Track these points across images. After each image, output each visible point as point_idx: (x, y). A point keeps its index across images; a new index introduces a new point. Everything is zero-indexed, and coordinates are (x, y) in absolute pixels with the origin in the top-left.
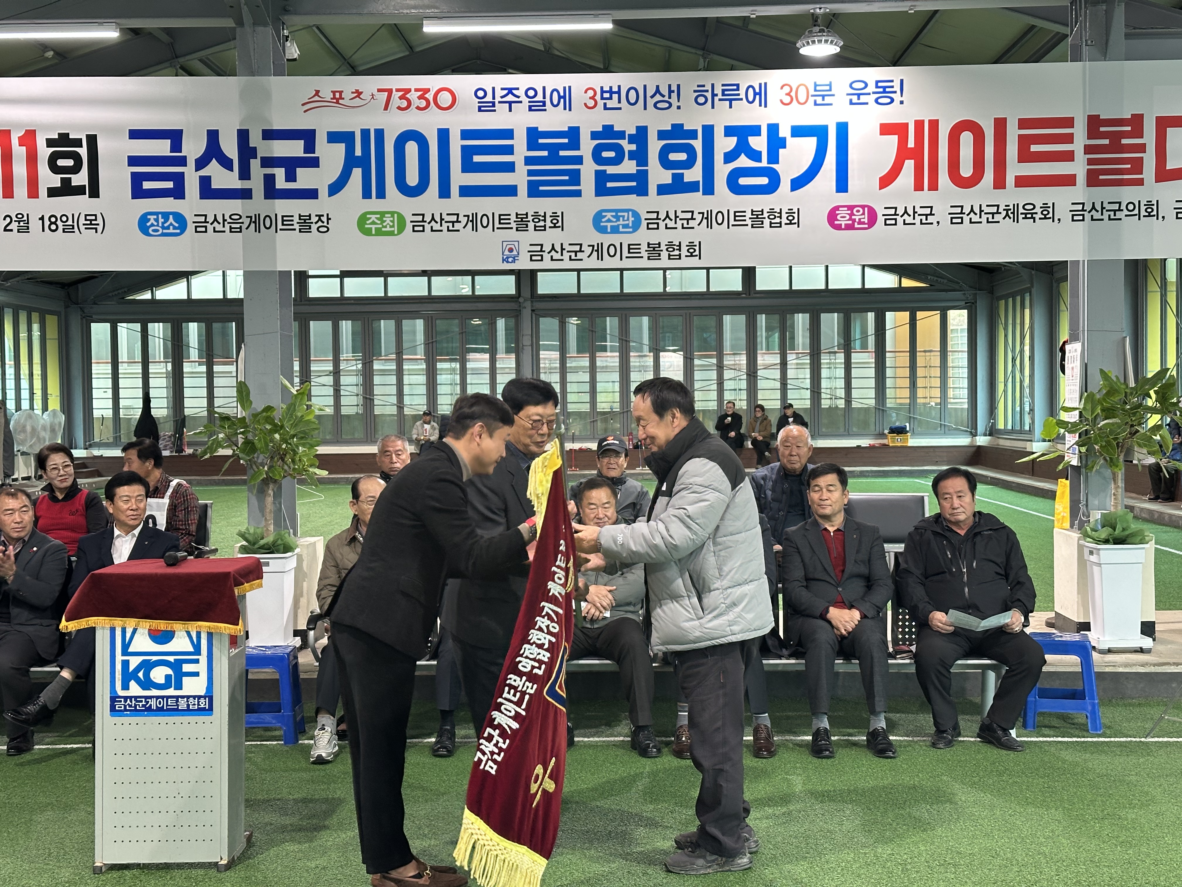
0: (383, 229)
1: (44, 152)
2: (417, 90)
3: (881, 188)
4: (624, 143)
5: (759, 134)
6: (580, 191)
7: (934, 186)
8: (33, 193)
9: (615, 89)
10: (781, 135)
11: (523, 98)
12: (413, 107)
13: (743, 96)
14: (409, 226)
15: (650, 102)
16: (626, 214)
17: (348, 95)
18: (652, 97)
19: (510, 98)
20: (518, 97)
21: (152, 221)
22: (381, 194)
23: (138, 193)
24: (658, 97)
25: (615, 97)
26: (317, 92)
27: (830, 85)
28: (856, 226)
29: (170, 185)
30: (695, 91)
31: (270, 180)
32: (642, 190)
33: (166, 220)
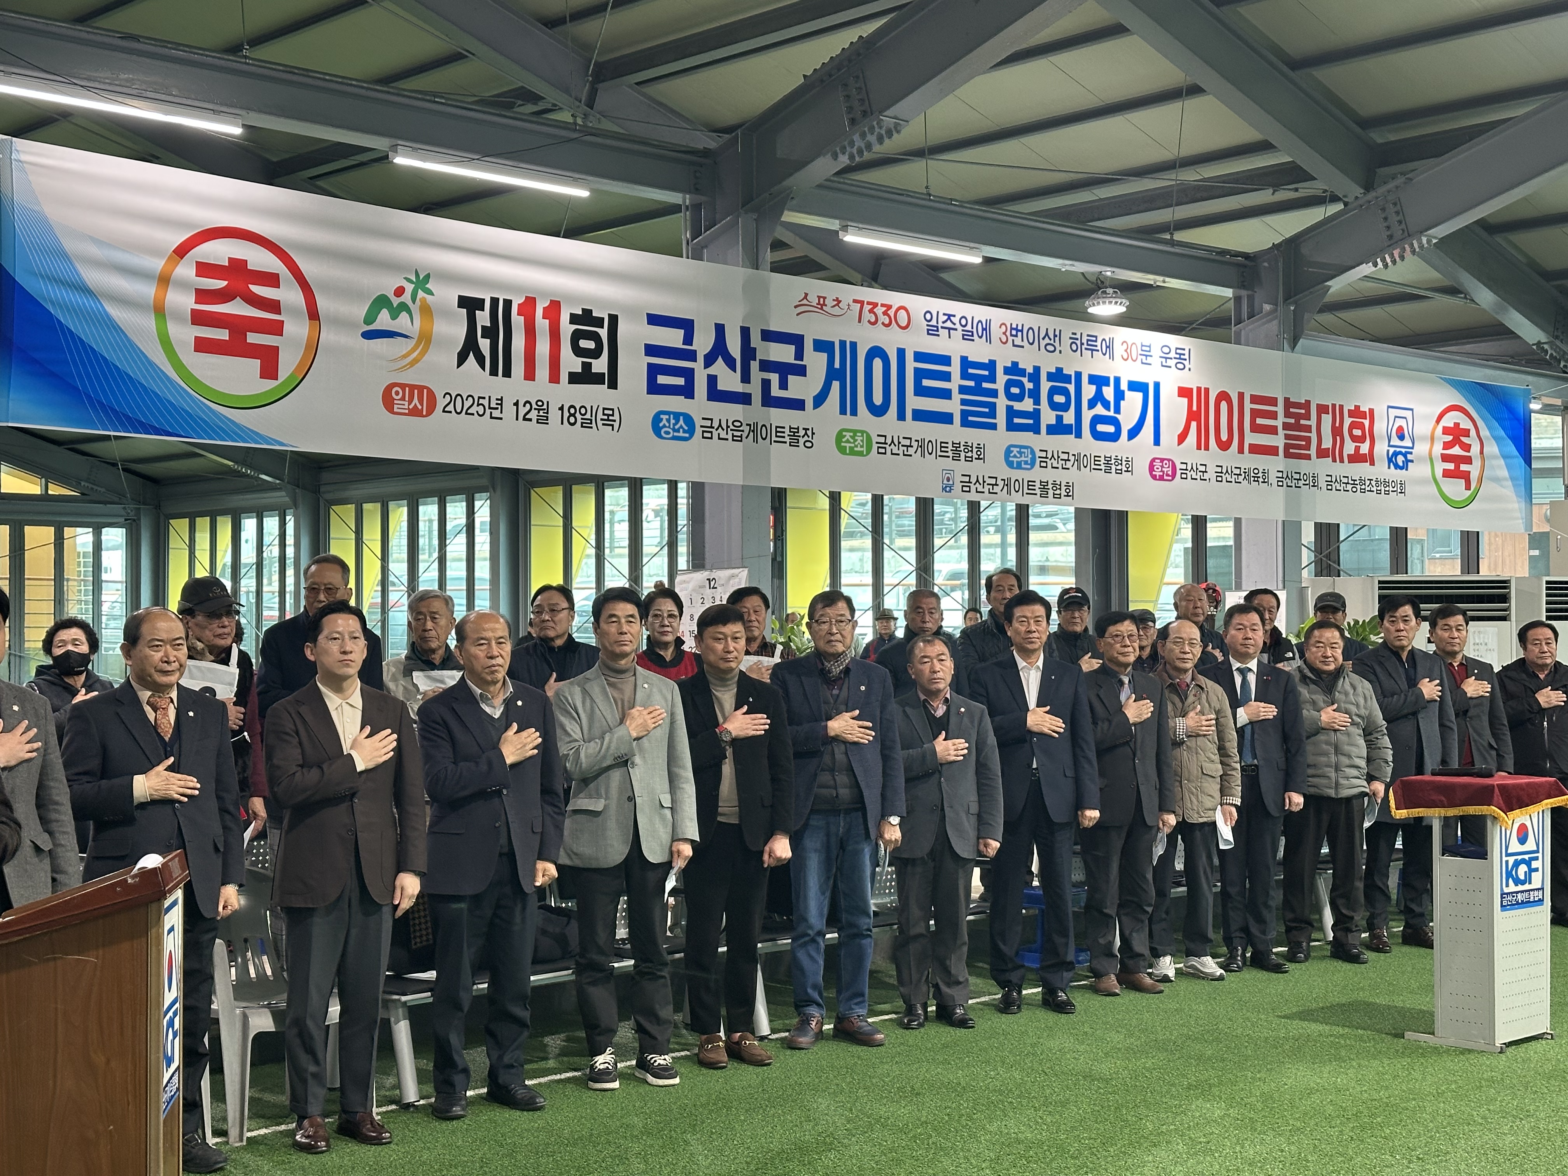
0: (856, 449)
1: (567, 329)
2: (882, 305)
3: (1179, 445)
4: (1025, 380)
5: (1108, 385)
6: (996, 424)
7: (1207, 448)
8: (554, 378)
9: (1020, 328)
10: (1122, 388)
11: (958, 326)
12: (880, 322)
13: (1099, 348)
14: (875, 446)
15: (1043, 343)
16: (1026, 451)
17: (830, 302)
18: (1043, 339)
19: (949, 324)
20: (955, 324)
21: (664, 421)
22: (854, 413)
23: (654, 388)
24: (1047, 340)
25: (1020, 334)
26: (806, 295)
27: (1150, 346)
28: (1165, 477)
29: (680, 381)
30: (1071, 338)
31: (766, 384)
32: (1035, 429)
33: (677, 422)
